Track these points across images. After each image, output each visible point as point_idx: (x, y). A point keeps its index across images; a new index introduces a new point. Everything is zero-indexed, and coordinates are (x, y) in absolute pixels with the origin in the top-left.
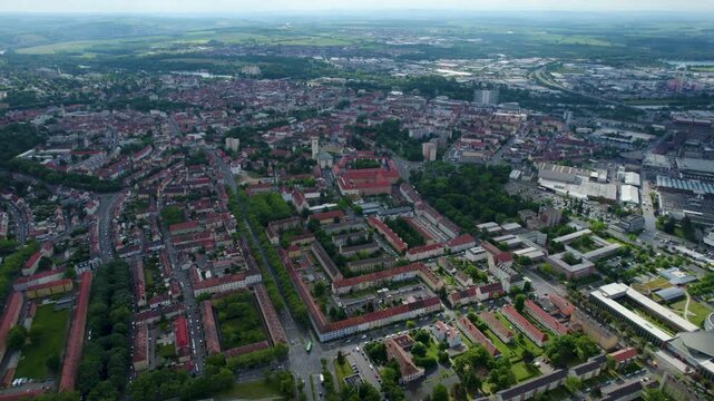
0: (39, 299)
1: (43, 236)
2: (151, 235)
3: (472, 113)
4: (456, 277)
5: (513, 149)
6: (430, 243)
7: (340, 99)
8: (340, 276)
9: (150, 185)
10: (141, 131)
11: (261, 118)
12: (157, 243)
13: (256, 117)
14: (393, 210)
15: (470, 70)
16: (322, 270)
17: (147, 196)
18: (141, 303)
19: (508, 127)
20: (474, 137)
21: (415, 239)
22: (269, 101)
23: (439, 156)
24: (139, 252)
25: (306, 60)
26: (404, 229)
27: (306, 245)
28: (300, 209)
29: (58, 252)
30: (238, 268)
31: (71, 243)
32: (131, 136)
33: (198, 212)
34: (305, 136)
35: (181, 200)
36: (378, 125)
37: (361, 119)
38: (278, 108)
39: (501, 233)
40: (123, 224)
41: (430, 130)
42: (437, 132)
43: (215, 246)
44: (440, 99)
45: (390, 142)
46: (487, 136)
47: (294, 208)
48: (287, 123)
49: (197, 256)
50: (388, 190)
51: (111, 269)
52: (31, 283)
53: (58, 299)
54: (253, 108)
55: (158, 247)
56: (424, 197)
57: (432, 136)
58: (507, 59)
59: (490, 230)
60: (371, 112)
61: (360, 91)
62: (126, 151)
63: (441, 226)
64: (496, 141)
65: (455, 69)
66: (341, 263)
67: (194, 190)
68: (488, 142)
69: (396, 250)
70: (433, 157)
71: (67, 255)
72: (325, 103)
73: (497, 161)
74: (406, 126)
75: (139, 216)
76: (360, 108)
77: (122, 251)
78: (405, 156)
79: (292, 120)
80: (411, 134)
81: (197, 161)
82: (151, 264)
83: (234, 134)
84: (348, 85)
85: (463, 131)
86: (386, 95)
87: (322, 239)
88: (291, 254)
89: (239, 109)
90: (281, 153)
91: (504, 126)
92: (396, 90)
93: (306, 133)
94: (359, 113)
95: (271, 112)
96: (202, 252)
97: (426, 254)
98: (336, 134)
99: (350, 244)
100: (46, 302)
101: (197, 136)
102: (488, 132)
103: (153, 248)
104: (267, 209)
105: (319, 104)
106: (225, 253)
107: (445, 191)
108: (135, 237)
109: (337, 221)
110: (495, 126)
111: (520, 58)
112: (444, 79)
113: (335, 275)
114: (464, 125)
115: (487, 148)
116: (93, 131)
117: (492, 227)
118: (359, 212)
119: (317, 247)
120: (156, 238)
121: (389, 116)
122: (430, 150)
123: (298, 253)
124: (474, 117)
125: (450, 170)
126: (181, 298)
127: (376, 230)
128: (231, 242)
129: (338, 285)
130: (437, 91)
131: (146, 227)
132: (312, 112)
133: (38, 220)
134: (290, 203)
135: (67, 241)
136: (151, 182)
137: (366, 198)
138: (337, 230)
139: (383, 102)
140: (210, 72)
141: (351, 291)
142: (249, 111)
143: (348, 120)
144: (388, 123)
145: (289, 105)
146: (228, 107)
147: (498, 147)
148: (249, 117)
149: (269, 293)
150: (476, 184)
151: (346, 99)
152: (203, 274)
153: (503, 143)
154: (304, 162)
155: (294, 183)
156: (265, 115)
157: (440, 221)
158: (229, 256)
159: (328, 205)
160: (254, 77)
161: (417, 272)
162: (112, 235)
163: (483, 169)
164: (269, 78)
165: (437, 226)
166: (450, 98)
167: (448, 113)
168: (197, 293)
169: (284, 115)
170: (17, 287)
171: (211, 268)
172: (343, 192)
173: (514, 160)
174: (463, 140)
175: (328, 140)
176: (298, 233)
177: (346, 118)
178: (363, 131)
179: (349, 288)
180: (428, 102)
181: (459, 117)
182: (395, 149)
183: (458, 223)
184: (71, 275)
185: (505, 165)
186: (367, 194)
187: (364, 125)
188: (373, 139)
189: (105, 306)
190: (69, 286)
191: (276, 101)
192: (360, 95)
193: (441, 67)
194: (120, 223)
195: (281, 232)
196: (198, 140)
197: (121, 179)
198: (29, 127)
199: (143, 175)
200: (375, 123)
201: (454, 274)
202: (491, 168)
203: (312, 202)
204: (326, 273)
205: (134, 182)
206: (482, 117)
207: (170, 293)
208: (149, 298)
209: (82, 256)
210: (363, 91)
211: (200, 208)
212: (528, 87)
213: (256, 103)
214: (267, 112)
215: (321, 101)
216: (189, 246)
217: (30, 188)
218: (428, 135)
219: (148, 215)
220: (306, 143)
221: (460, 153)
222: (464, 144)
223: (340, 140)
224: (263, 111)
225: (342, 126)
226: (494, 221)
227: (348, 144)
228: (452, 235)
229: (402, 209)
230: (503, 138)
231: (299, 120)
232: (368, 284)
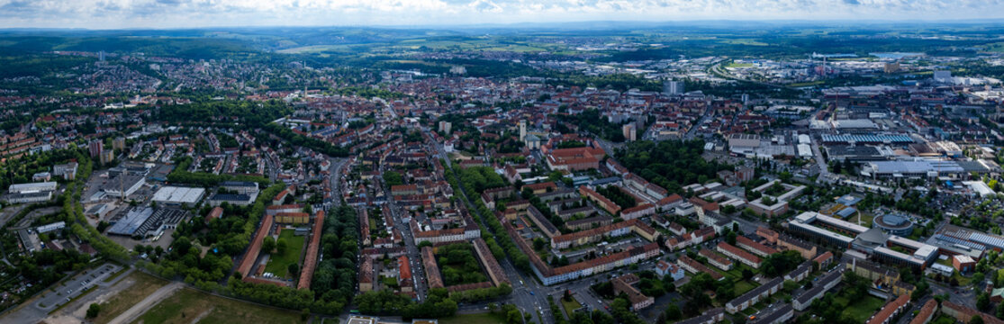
0: (283, 224)
1: (289, 181)
2: (375, 193)
3: (663, 101)
4: (670, 229)
5: (704, 128)
6: (640, 204)
7: (542, 93)
8: (558, 233)
9: (374, 155)
10: (365, 113)
11: (470, 108)
12: (380, 198)
13: (465, 106)
14: (602, 181)
15: (656, 69)
16: (539, 230)
17: (371, 163)
18: (366, 242)
19: (696, 111)
20: (668, 120)
21: (628, 202)
22: (476, 95)
23: (638, 136)
24: (365, 203)
25: (506, 63)
26: (615, 195)
27: (521, 210)
28: (512, 180)
29: (298, 194)
30: (456, 226)
31: (308, 189)
32: (357, 116)
33: (416, 179)
34: (512, 123)
35: (399, 168)
36: (579, 114)
37: (562, 109)
38: (485, 100)
39: (705, 191)
40: (350, 182)
41: (627, 116)
42: (634, 117)
43: (433, 207)
44: (632, 92)
45: (593, 127)
46: (679, 118)
47: (506, 180)
48: (493, 112)
49: (417, 213)
50: (596, 165)
52: (279, 211)
53: (297, 227)
54: (462, 100)
55: (381, 203)
56: (630, 170)
57: (630, 120)
58: (687, 58)
59: (695, 190)
60: (571, 104)
61: (558, 87)
62: (353, 126)
63: (650, 191)
64: (687, 122)
65: (643, 68)
66: (557, 223)
67: (412, 161)
68: (681, 123)
69: (609, 213)
70: (633, 137)
71: (305, 197)
72: (527, 97)
73: (691, 138)
74: (604, 114)
75: (363, 177)
76: (561, 101)
77: (349, 201)
78: (607, 138)
79: (498, 110)
80: (610, 119)
81: (414, 139)
82: (375, 214)
83: (448, 118)
84: (547, 83)
85: (657, 116)
86: (583, 90)
87: (535, 202)
88: (508, 217)
89: (449, 100)
90: (491, 135)
91: (693, 110)
92: (591, 86)
93: (512, 120)
94: (560, 104)
95: (479, 104)
96: (421, 210)
97: (640, 213)
98: (540, 121)
99: (564, 208)
100: (288, 227)
101: (413, 120)
102: (680, 115)
103: (377, 203)
104: (482, 179)
105: (522, 98)
106: (443, 212)
107: (648, 162)
108: (361, 192)
109: (549, 190)
110: (685, 110)
111: (698, 57)
112: (634, 76)
113: (553, 232)
114: (657, 111)
115: (680, 128)
116: (327, 109)
117: (696, 187)
118: (570, 184)
119: (532, 211)
120: (379, 195)
121: (588, 107)
122: (629, 131)
123: (514, 216)
124: (665, 104)
125: (651, 146)
126: (402, 244)
127: (589, 198)
128: (448, 204)
129: (558, 240)
130: (629, 87)
131: (370, 186)
132: (516, 104)
134: (502, 176)
135: (305, 187)
136: (374, 152)
137: (576, 173)
138: (551, 197)
139: (581, 95)
140: (421, 72)
141: (571, 246)
142: (458, 102)
143: (551, 110)
144: (587, 112)
145: (495, 98)
146: (439, 97)
147: (690, 126)
148: (459, 107)
149: (489, 246)
150: (676, 156)
151: (547, 93)
152: (423, 228)
153: (694, 123)
154: (512, 143)
155: (505, 160)
156: (473, 105)
157: (648, 187)
158: (447, 215)
159: (540, 178)
160: (461, 75)
161: (633, 228)
162: (340, 188)
163: (679, 144)
164: (474, 76)
165: (646, 192)
166: (641, 90)
167: (641, 102)
168: (418, 241)
169: (490, 106)
170: (269, 212)
171: (430, 223)
172: (553, 168)
173: (706, 135)
174: (658, 123)
175: (534, 126)
176: (513, 200)
177: (548, 108)
178: (566, 119)
179: (569, 243)
180: (622, 95)
181: (652, 104)
182: (597, 133)
183: (665, 187)
184: (308, 212)
185: (699, 139)
186: (576, 169)
187: (566, 114)
188: (577, 124)
189: (337, 238)
190: (307, 220)
191: (482, 94)
192: (559, 90)
193: (629, 67)
194: (348, 181)
195: (496, 199)
196: (413, 123)
197: (349, 147)
198: (282, 102)
199: (367, 146)
200: (577, 112)
201: (668, 226)
202: (687, 143)
203: (524, 176)
204: (543, 233)
205: (359, 151)
206: (672, 104)
207: (392, 238)
208: (373, 239)
209: (318, 200)
210: (562, 87)
211: (417, 176)
212: (708, 79)
213: (464, 96)
214: (474, 103)
215: (523, 95)
216: (410, 204)
218: (626, 120)
219: (371, 177)
220: (513, 128)
221: (657, 133)
222: (660, 126)
223: (545, 126)
224: (471, 102)
225: (545, 114)
226: (697, 182)
227: (553, 130)
228: (661, 197)
229: (611, 179)
230: (694, 119)
231: (505, 110)
232: (586, 239)
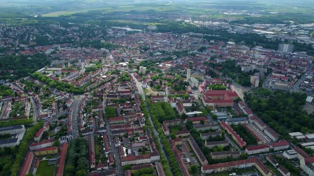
0: (41, 157)
1: (46, 118)
2: (99, 123)
3: (278, 57)
4: (279, 169)
5: (306, 82)
6: (260, 143)
7: (201, 46)
8: (206, 162)
9: (100, 92)
10: (96, 60)
11: (158, 55)
12: (102, 128)
13: (155, 54)
14: (235, 119)
15: (273, 31)
16: (195, 155)
17: (98, 98)
18: (93, 166)
19: (301, 68)
20: (280, 73)
21: (251, 140)
22: (162, 45)
23: (260, 84)
24: (92, 132)
25: (181, 22)
26: (242, 131)
27: (184, 137)
28: (180, 113)
29: (52, 128)
30: (146, 149)
31: (58, 123)
32: (91, 62)
33: (124, 110)
34: (182, 67)
35: (115, 102)
36: (223, 62)
37: (212, 58)
38: (167, 49)
39: (306, 140)
40: (85, 114)
41: (254, 67)
42: (258, 69)
43: (133, 133)
44: (258, 48)
45: (231, 73)
46: (289, 73)
47: (177, 112)
48: (171, 59)
49: (124, 139)
50: (232, 104)
51: (78, 143)
52: (38, 147)
53: (50, 158)
54: (153, 49)
55: (103, 131)
56: (254, 111)
57: (255, 71)
58: (295, 24)
59: (298, 138)
60: (219, 54)
61: (211, 41)
62: (88, 71)
63: (266, 132)
64: (294, 76)
65: (264, 29)
66: (206, 153)
67: (122, 97)
68: (289, 76)
69: (239, 146)
70: (257, 85)
71: (56, 130)
72: (192, 48)
73: (296, 90)
74: (239, 63)
75: (93, 110)
76: (212, 52)
77: (84, 132)
78: (240, 83)
79: (175, 57)
80: (243, 69)
81: (124, 80)
82: (99, 141)
83: (144, 64)
84: (204, 37)
85: (273, 68)
86: (226, 44)
87: (195, 135)
88: (177, 143)
89: (146, 49)
90: (169, 77)
91: (298, 66)
92: (231, 41)
93: (182, 66)
94: (212, 54)
95: (163, 52)
96: (126, 136)
97: (259, 151)
98: (199, 67)
99: (210, 140)
100: (44, 159)
101: (124, 64)
102: (289, 70)
103: (100, 131)
104: (162, 112)
105: (189, 48)
106: (139, 138)
107: (267, 109)
108: (91, 123)
109: (202, 123)
110: (292, 66)
111: (303, 23)
112: (258, 35)
113: (203, 161)
114: (273, 65)
115: (289, 80)
116: (72, 59)
117: (299, 135)
118: (215, 118)
119: (191, 139)
120: (102, 125)
121: (229, 57)
122: (255, 80)
123: (180, 143)
124: (279, 60)
125: (267, 94)
126: (114, 166)
127: (226, 131)
128: (142, 131)
129: (205, 169)
130: (255, 43)
131: (96, 117)
132: (185, 53)
133: (43, 108)
134: (174, 109)
135: (56, 122)
136: (100, 90)
137: (219, 109)
138: (203, 129)
139: (225, 48)
140: (131, 28)
141: (213, 172)
142: (151, 51)
143: (206, 59)
144: (228, 61)
145: (173, 48)
146: (140, 48)
147: (296, 80)
148: (151, 54)
149: (164, 170)
150: (286, 104)
151: (204, 45)
152: (127, 151)
153: (299, 78)
154: (182, 83)
155: (177, 96)
156: (160, 54)
157: (265, 129)
158: (141, 140)
159: (198, 112)
160: (153, 31)
161: (254, 164)
162: (79, 121)
163: (288, 95)
164: (161, 32)
165: (263, 131)
166: (264, 47)
167: (263, 57)
168: (123, 164)
169: (169, 54)
170: (31, 148)
171: (130, 146)
172: (205, 104)
173: (307, 89)
174: (273, 74)
175: (195, 70)
176: (181, 130)
177: (204, 57)
178: (214, 66)
179: (212, 170)
180: (251, 50)
181: (270, 59)
182: (234, 78)
183: (277, 131)
184: (57, 145)
185: (303, 93)
186: (219, 106)
187: (214, 63)
188: (221, 71)
189: (74, 167)
190: (56, 151)
191: (166, 45)
192: (211, 44)
193: (256, 29)
194: (83, 113)
195: (170, 127)
196: (125, 66)
197: (85, 87)
198: (44, 56)
199: (96, 85)
200: (222, 61)
201: (277, 167)
202: (293, 94)
203: (188, 109)
204: (197, 158)
205: (91, 89)
206: (284, 60)
207: (108, 161)
208: (97, 164)
209: (64, 132)
210: (213, 41)
211: (126, 108)
212: (310, 42)
213: (155, 46)
214: (161, 52)
215: (190, 46)
216: (119, 132)
217: (41, 89)
218: (253, 71)
219: (98, 110)
220: (183, 71)
221: (273, 83)
222: (275, 77)
223: (202, 70)
224: (159, 51)
225: (202, 62)
226: (300, 132)
227: (207, 74)
228: (274, 139)
229: (241, 118)
230: (299, 74)
231: (178, 57)
232: (223, 169)
